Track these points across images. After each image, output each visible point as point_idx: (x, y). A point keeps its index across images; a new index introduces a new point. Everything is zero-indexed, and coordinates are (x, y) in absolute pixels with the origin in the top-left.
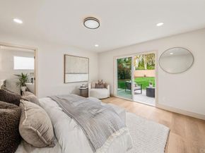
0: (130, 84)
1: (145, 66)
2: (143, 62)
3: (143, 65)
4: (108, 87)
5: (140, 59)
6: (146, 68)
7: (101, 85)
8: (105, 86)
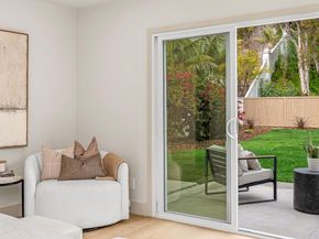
0: (224, 155)
1: (304, 76)
2: (293, 59)
3: (292, 75)
4: (123, 171)
5: (282, 47)
6: (304, 88)
7: (86, 164)
8: (108, 170)
